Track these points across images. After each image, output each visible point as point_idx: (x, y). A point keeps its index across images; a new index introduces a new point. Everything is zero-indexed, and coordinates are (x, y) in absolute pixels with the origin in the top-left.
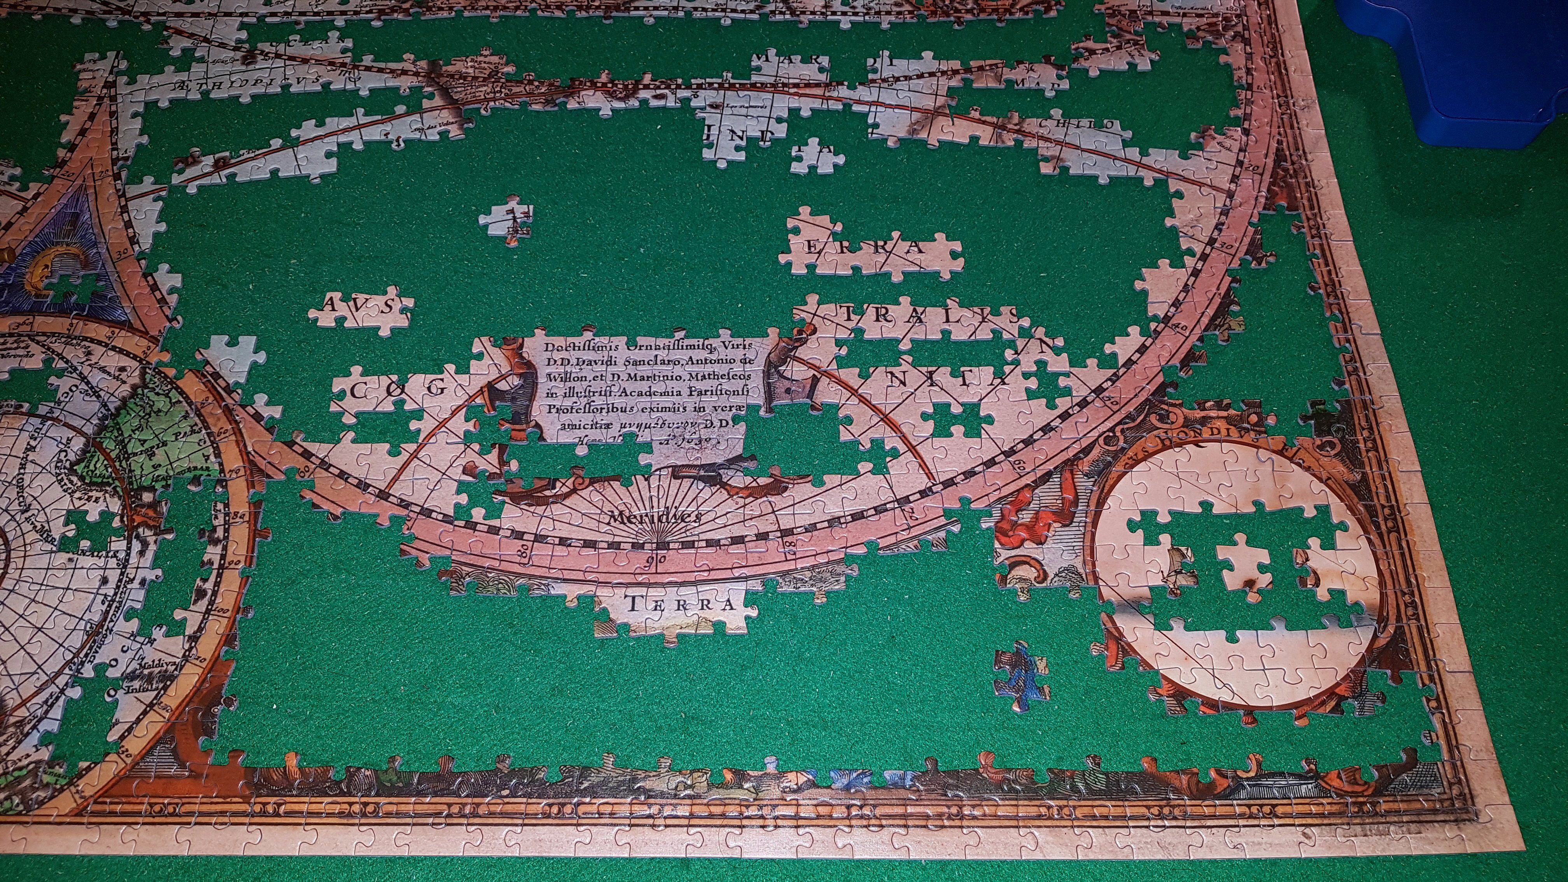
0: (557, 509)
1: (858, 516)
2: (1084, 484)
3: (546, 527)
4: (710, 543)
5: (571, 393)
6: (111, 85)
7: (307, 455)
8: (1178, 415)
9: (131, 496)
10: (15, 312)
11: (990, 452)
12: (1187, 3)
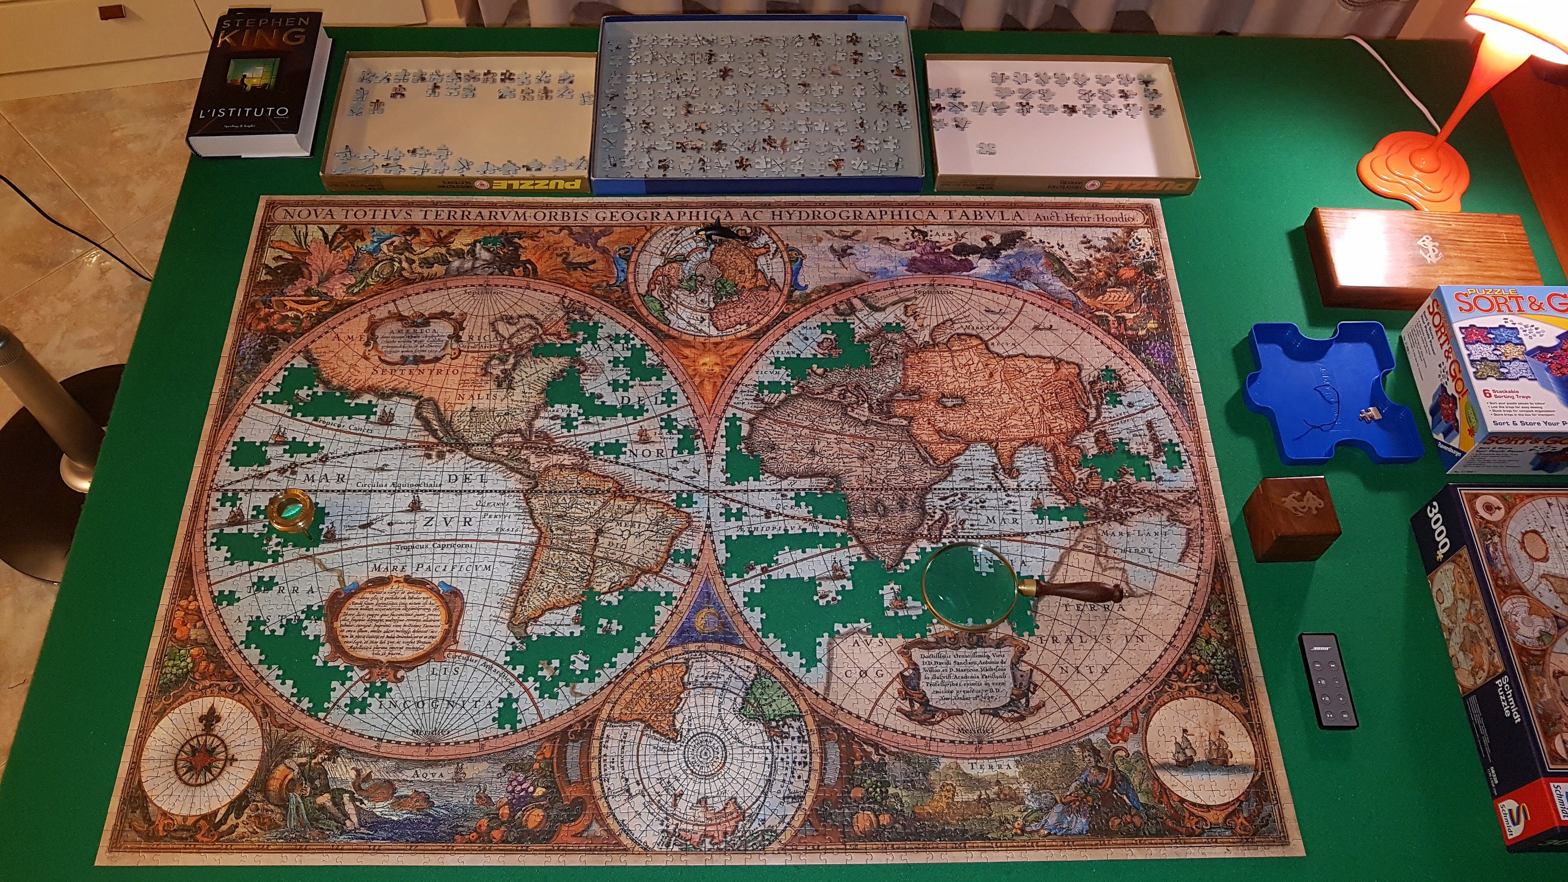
0: (937, 727)
1: (1055, 730)
2: (1140, 716)
3: (934, 735)
4: (998, 741)
5: (934, 677)
6: (709, 526)
7: (833, 704)
8: (1176, 686)
9: (767, 723)
10: (697, 641)
11: (1103, 702)
12: (1173, 485)
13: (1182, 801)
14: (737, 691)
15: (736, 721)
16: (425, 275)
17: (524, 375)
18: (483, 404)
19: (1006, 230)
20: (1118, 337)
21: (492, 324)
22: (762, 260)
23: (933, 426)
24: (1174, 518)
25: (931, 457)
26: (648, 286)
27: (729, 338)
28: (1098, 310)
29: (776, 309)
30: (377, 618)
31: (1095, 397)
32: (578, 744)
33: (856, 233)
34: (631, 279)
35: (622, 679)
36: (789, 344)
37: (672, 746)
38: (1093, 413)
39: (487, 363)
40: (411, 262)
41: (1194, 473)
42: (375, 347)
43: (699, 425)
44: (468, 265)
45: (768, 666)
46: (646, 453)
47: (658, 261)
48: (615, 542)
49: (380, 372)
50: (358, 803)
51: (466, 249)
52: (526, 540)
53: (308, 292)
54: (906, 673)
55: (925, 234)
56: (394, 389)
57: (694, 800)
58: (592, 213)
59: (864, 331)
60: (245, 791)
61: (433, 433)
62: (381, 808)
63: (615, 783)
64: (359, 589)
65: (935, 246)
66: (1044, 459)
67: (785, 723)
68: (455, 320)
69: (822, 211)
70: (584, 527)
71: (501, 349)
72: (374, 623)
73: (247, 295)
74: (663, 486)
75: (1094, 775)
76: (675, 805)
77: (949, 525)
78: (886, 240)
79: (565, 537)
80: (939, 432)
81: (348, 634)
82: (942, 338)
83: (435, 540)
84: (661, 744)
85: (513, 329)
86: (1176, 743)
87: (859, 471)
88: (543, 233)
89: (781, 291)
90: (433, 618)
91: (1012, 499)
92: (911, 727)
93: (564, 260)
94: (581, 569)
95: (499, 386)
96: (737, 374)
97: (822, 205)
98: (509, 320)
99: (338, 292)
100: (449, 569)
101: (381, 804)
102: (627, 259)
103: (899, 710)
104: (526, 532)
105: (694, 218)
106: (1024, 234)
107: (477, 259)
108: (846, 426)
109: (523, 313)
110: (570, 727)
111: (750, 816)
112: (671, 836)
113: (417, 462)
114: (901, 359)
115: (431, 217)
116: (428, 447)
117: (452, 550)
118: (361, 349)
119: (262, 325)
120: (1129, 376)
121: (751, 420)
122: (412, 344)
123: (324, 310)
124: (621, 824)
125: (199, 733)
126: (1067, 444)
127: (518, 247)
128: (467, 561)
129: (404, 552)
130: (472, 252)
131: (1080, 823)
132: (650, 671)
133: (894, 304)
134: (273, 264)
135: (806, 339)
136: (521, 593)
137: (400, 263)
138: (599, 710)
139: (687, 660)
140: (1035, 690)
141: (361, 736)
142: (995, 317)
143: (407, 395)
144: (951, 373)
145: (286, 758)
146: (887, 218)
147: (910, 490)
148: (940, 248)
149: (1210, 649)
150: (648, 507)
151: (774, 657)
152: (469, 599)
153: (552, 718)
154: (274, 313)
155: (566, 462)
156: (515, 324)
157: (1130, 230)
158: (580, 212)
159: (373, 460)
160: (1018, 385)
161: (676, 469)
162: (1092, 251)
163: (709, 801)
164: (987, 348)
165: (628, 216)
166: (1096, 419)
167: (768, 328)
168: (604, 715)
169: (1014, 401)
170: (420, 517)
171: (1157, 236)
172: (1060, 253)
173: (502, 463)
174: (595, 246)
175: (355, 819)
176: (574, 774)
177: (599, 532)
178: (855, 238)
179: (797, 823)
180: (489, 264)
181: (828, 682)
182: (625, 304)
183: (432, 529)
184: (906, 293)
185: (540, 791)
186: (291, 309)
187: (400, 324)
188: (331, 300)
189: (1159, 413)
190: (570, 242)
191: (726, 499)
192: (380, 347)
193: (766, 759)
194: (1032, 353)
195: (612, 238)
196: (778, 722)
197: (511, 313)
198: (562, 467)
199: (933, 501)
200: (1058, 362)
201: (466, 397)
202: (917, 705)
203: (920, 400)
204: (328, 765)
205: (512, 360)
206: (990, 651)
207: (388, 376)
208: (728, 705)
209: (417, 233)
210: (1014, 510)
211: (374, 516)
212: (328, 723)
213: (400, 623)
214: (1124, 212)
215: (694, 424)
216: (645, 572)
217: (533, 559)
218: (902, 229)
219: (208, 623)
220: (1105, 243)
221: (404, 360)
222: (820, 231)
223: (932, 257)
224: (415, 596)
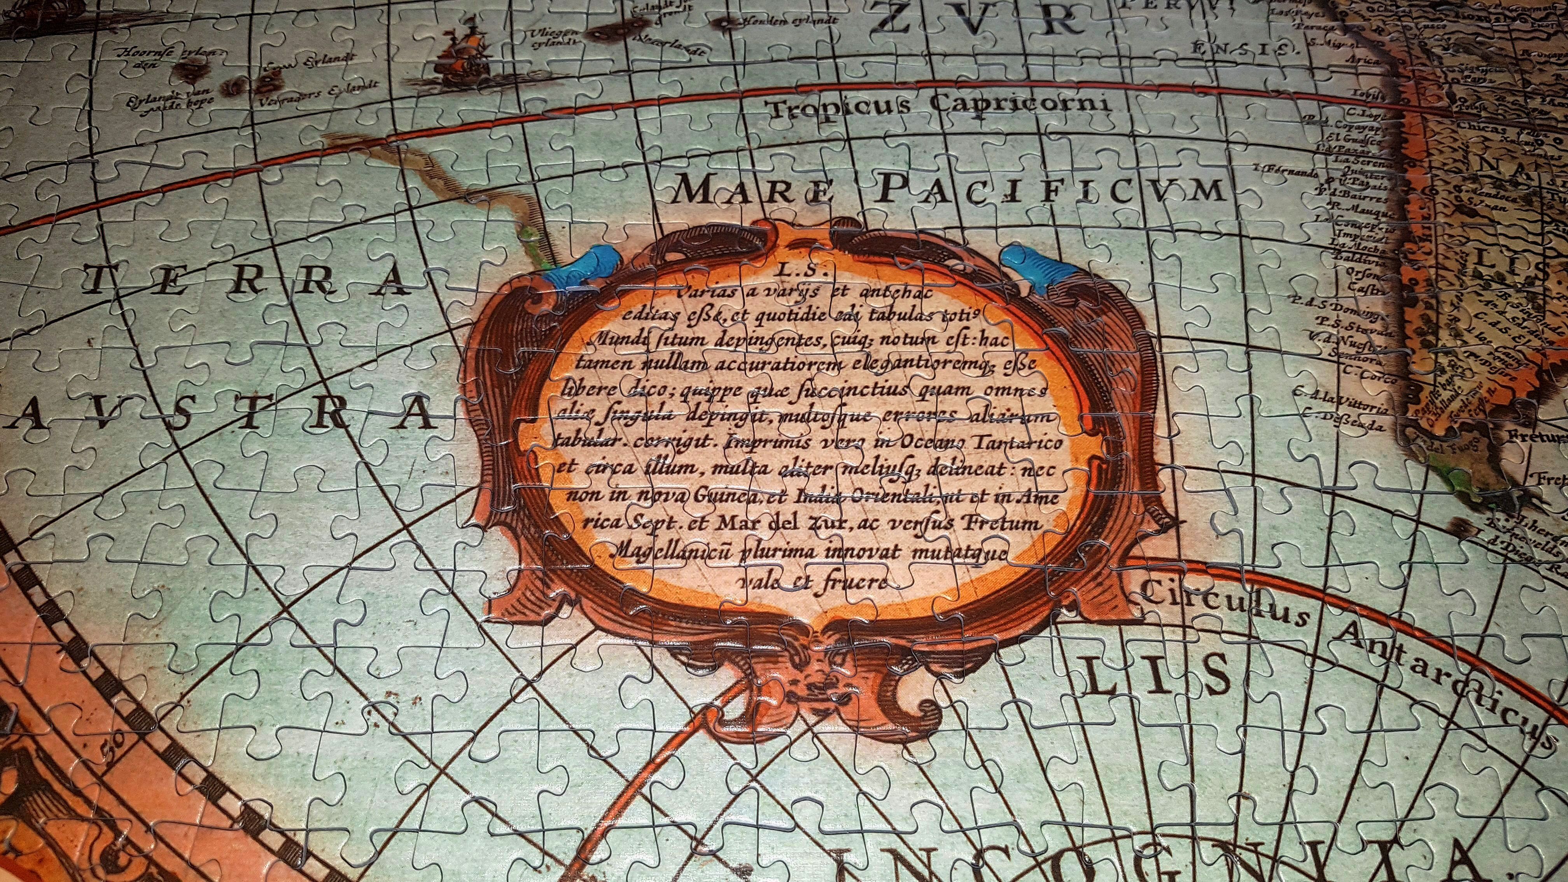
30: (736, 405)
64: (631, 276)
72: (722, 430)
81: (600, 482)
83: (935, 84)
90: (1012, 403)
100: (1030, 195)
104: (1324, 55)
117: (1021, 121)
128: (1104, 162)
129: (809, 128)
136: (1402, 293)
152: (1169, 315)
183: (912, 43)
213: (853, 430)
217: (1400, 158)
224: (903, 306)
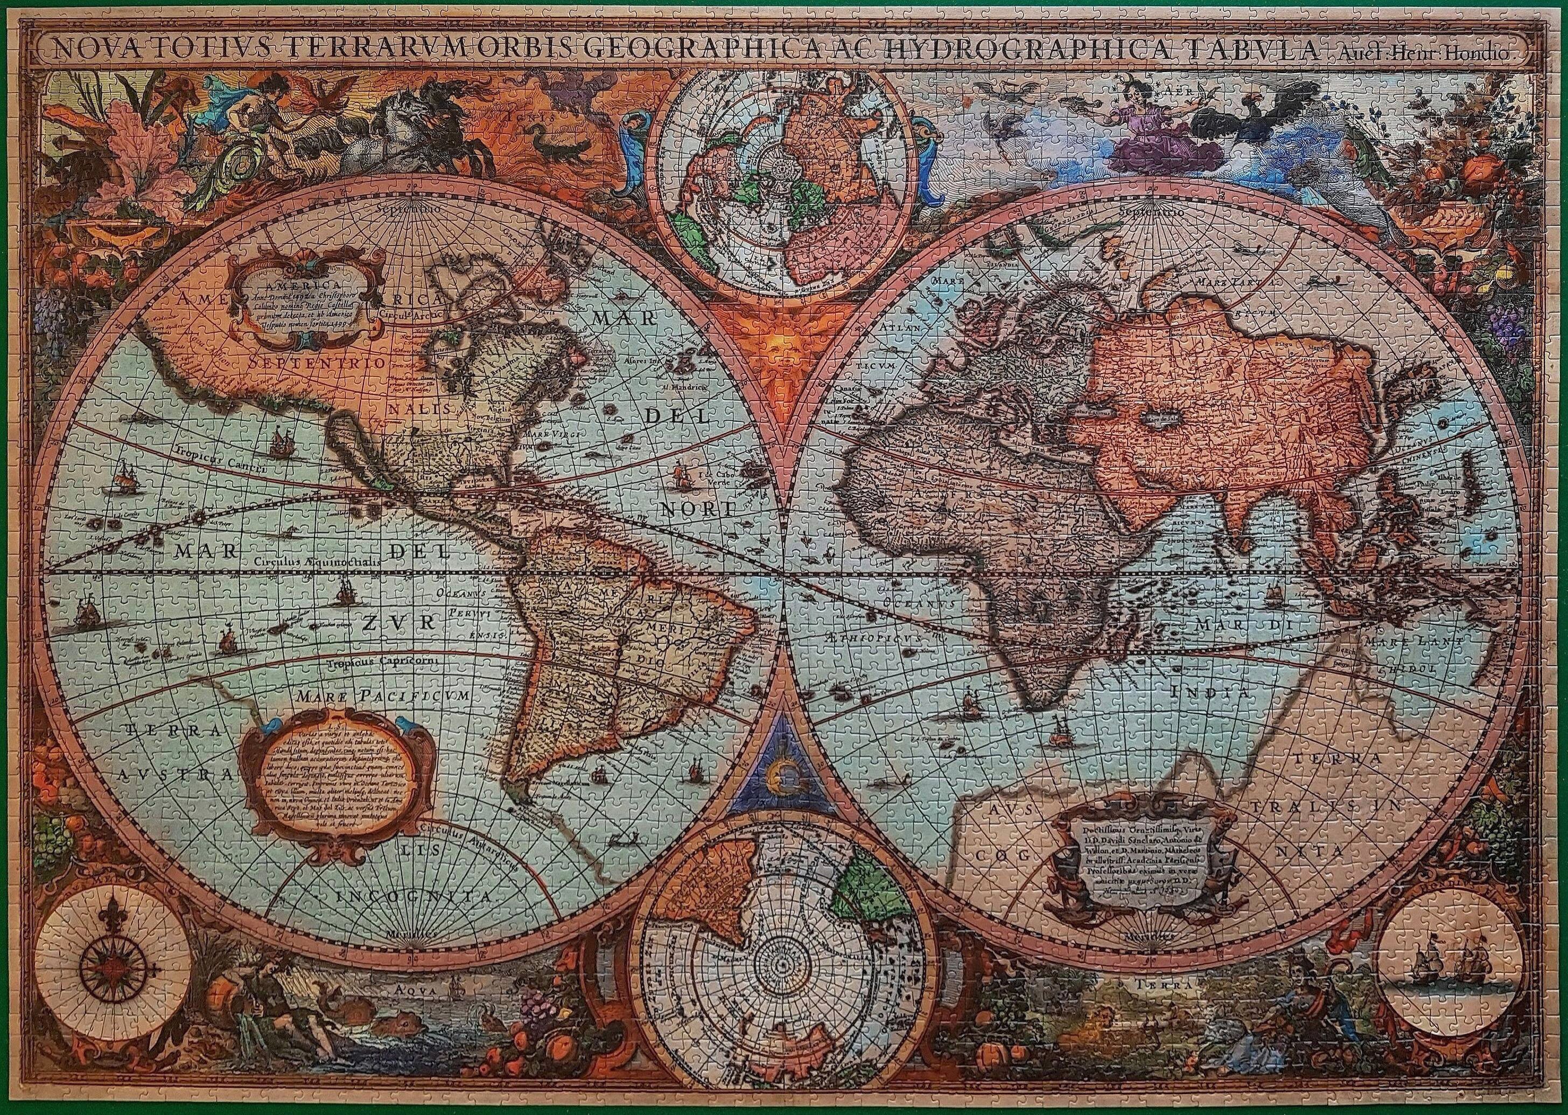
0: (1096, 931)
1: (1256, 937)
2: (1378, 915)
3: (1092, 942)
4: (1178, 952)
5: (1099, 861)
6: (784, 632)
7: (957, 899)
8: (1433, 872)
9: (866, 925)
10: (769, 808)
11: (1329, 897)
12: (1483, 560)
13: (1412, 1029)
14: (825, 881)
15: (824, 923)
16: (309, 174)
17: (489, 370)
18: (429, 424)
19: (1287, 81)
20: (1444, 298)
21: (429, 273)
22: (869, 144)
23: (1130, 465)
24: (1476, 617)
25: (1123, 520)
26: (681, 197)
27: (816, 298)
28: (1420, 245)
29: (892, 242)
30: (316, 771)
31: (1389, 412)
32: (612, 949)
33: (1031, 86)
34: (651, 183)
35: (666, 862)
36: (911, 311)
37: (738, 954)
38: (1382, 439)
39: (428, 347)
40: (282, 147)
41: (1520, 542)
42: (247, 319)
43: (768, 459)
44: (377, 151)
45: (867, 844)
46: (688, 507)
47: (695, 144)
48: (646, 654)
49: (261, 362)
50: (329, 1028)
51: (371, 118)
52: (516, 652)
53: (124, 210)
54: (1061, 855)
55: (1145, 89)
56: (288, 396)
57: (769, 1025)
58: (576, 39)
59: (1031, 287)
60: (180, 1011)
61: (358, 472)
62: (360, 1034)
63: (664, 1002)
64: (286, 729)
65: (1164, 115)
66: (1295, 521)
67: (891, 926)
68: (367, 264)
69: (975, 38)
70: (601, 631)
71: (448, 321)
72: (312, 780)
73: (25, 216)
74: (716, 565)
75: (1299, 998)
76: (744, 1033)
77: (1140, 635)
78: (1079, 105)
79: (573, 647)
80: (1139, 474)
81: (279, 797)
82: (1157, 304)
83: (382, 653)
84: (723, 952)
85: (463, 282)
86: (1419, 953)
87: (1011, 544)
88: (497, 83)
89: (899, 207)
90: (394, 771)
91: (1238, 589)
92: (1063, 931)
93: (537, 140)
94: (600, 699)
95: (451, 389)
96: (828, 366)
97: (976, 27)
98: (456, 265)
99: (173, 212)
100: (408, 697)
101: (357, 1029)
102: (642, 138)
103: (1048, 907)
104: (515, 638)
105: (753, 53)
106: (1315, 88)
107: (390, 140)
108: (996, 465)
109: (479, 250)
110: (598, 928)
111: (842, 1046)
112: (738, 1072)
113: (340, 522)
114: (1089, 340)
115: (303, 50)
116: (354, 498)
117: (408, 668)
118: (226, 321)
119: (61, 276)
120: (1450, 371)
121: (847, 453)
122: (305, 311)
123: (156, 244)
124: (674, 1055)
125: (104, 933)
126: (1335, 496)
127: (456, 113)
128: (433, 686)
129: (340, 672)
130: (381, 126)
131: (1274, 1059)
132: (704, 850)
133: (1085, 234)
134: (55, 154)
135: (939, 302)
136: (515, 735)
137: (264, 149)
138: (637, 904)
139: (757, 834)
140: (1237, 881)
141: (319, 939)
142: (1246, 262)
143: (311, 407)
144: (1166, 368)
145: (224, 969)
146: (1085, 56)
147: (1085, 574)
148: (1169, 120)
149: (1491, 820)
150: (694, 600)
151: (878, 832)
152: (443, 742)
153: (573, 915)
154: (75, 252)
155: (566, 523)
156: (466, 272)
157: (1500, 77)
158: (557, 36)
159: (274, 520)
160: (1269, 390)
161: (734, 536)
162: (1426, 124)
163: (789, 1027)
164: (1230, 323)
165: (640, 49)
166: (1385, 451)
167: (876, 281)
168: (644, 910)
169: (1260, 419)
170: (357, 617)
171: (1543, 88)
172: (1371, 130)
173: (468, 524)
174: (588, 112)
175: (329, 1048)
176: (608, 990)
177: (624, 639)
178: (1029, 98)
179: (903, 1055)
180: (412, 150)
181: (953, 866)
182: (644, 234)
183: (376, 635)
184: (1105, 213)
185: (566, 1013)
186: (102, 245)
187: (279, 271)
188: (163, 224)
189: (1486, 436)
190: (543, 102)
191: (809, 586)
192: (253, 318)
193: (864, 972)
194: (1298, 331)
195: (617, 94)
196: (881, 923)
197: (456, 251)
198: (560, 531)
199: (1121, 593)
200: (1340, 346)
201: (403, 408)
202: (1072, 901)
203: (1114, 418)
204: (281, 978)
205: (467, 343)
206: (1183, 823)
207: (274, 373)
208: (813, 898)
209: (286, 89)
210: (1239, 608)
211: (286, 615)
212: (270, 923)
213: (348, 780)
214: (1495, 38)
215: (760, 458)
216: (693, 703)
217: (528, 683)
218: (1109, 80)
219: (79, 779)
220: (1451, 106)
221: (295, 343)
222: (967, 82)
223: (1153, 139)
224: (365, 739)
